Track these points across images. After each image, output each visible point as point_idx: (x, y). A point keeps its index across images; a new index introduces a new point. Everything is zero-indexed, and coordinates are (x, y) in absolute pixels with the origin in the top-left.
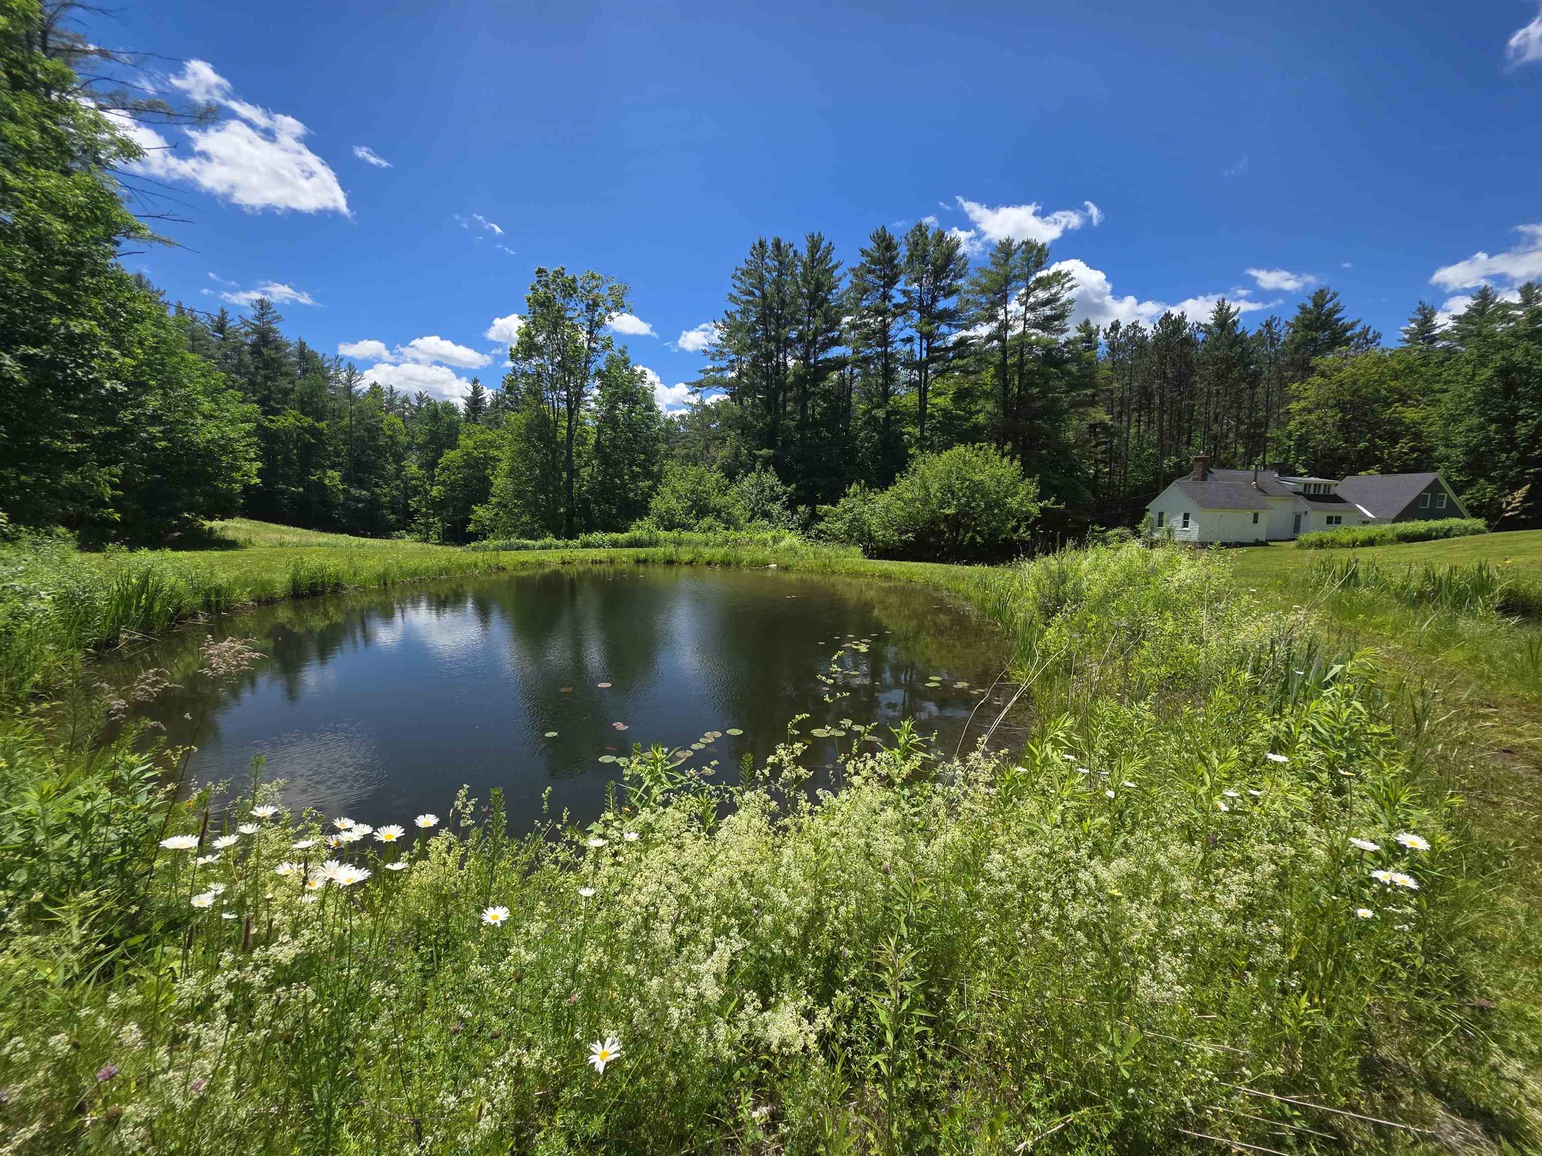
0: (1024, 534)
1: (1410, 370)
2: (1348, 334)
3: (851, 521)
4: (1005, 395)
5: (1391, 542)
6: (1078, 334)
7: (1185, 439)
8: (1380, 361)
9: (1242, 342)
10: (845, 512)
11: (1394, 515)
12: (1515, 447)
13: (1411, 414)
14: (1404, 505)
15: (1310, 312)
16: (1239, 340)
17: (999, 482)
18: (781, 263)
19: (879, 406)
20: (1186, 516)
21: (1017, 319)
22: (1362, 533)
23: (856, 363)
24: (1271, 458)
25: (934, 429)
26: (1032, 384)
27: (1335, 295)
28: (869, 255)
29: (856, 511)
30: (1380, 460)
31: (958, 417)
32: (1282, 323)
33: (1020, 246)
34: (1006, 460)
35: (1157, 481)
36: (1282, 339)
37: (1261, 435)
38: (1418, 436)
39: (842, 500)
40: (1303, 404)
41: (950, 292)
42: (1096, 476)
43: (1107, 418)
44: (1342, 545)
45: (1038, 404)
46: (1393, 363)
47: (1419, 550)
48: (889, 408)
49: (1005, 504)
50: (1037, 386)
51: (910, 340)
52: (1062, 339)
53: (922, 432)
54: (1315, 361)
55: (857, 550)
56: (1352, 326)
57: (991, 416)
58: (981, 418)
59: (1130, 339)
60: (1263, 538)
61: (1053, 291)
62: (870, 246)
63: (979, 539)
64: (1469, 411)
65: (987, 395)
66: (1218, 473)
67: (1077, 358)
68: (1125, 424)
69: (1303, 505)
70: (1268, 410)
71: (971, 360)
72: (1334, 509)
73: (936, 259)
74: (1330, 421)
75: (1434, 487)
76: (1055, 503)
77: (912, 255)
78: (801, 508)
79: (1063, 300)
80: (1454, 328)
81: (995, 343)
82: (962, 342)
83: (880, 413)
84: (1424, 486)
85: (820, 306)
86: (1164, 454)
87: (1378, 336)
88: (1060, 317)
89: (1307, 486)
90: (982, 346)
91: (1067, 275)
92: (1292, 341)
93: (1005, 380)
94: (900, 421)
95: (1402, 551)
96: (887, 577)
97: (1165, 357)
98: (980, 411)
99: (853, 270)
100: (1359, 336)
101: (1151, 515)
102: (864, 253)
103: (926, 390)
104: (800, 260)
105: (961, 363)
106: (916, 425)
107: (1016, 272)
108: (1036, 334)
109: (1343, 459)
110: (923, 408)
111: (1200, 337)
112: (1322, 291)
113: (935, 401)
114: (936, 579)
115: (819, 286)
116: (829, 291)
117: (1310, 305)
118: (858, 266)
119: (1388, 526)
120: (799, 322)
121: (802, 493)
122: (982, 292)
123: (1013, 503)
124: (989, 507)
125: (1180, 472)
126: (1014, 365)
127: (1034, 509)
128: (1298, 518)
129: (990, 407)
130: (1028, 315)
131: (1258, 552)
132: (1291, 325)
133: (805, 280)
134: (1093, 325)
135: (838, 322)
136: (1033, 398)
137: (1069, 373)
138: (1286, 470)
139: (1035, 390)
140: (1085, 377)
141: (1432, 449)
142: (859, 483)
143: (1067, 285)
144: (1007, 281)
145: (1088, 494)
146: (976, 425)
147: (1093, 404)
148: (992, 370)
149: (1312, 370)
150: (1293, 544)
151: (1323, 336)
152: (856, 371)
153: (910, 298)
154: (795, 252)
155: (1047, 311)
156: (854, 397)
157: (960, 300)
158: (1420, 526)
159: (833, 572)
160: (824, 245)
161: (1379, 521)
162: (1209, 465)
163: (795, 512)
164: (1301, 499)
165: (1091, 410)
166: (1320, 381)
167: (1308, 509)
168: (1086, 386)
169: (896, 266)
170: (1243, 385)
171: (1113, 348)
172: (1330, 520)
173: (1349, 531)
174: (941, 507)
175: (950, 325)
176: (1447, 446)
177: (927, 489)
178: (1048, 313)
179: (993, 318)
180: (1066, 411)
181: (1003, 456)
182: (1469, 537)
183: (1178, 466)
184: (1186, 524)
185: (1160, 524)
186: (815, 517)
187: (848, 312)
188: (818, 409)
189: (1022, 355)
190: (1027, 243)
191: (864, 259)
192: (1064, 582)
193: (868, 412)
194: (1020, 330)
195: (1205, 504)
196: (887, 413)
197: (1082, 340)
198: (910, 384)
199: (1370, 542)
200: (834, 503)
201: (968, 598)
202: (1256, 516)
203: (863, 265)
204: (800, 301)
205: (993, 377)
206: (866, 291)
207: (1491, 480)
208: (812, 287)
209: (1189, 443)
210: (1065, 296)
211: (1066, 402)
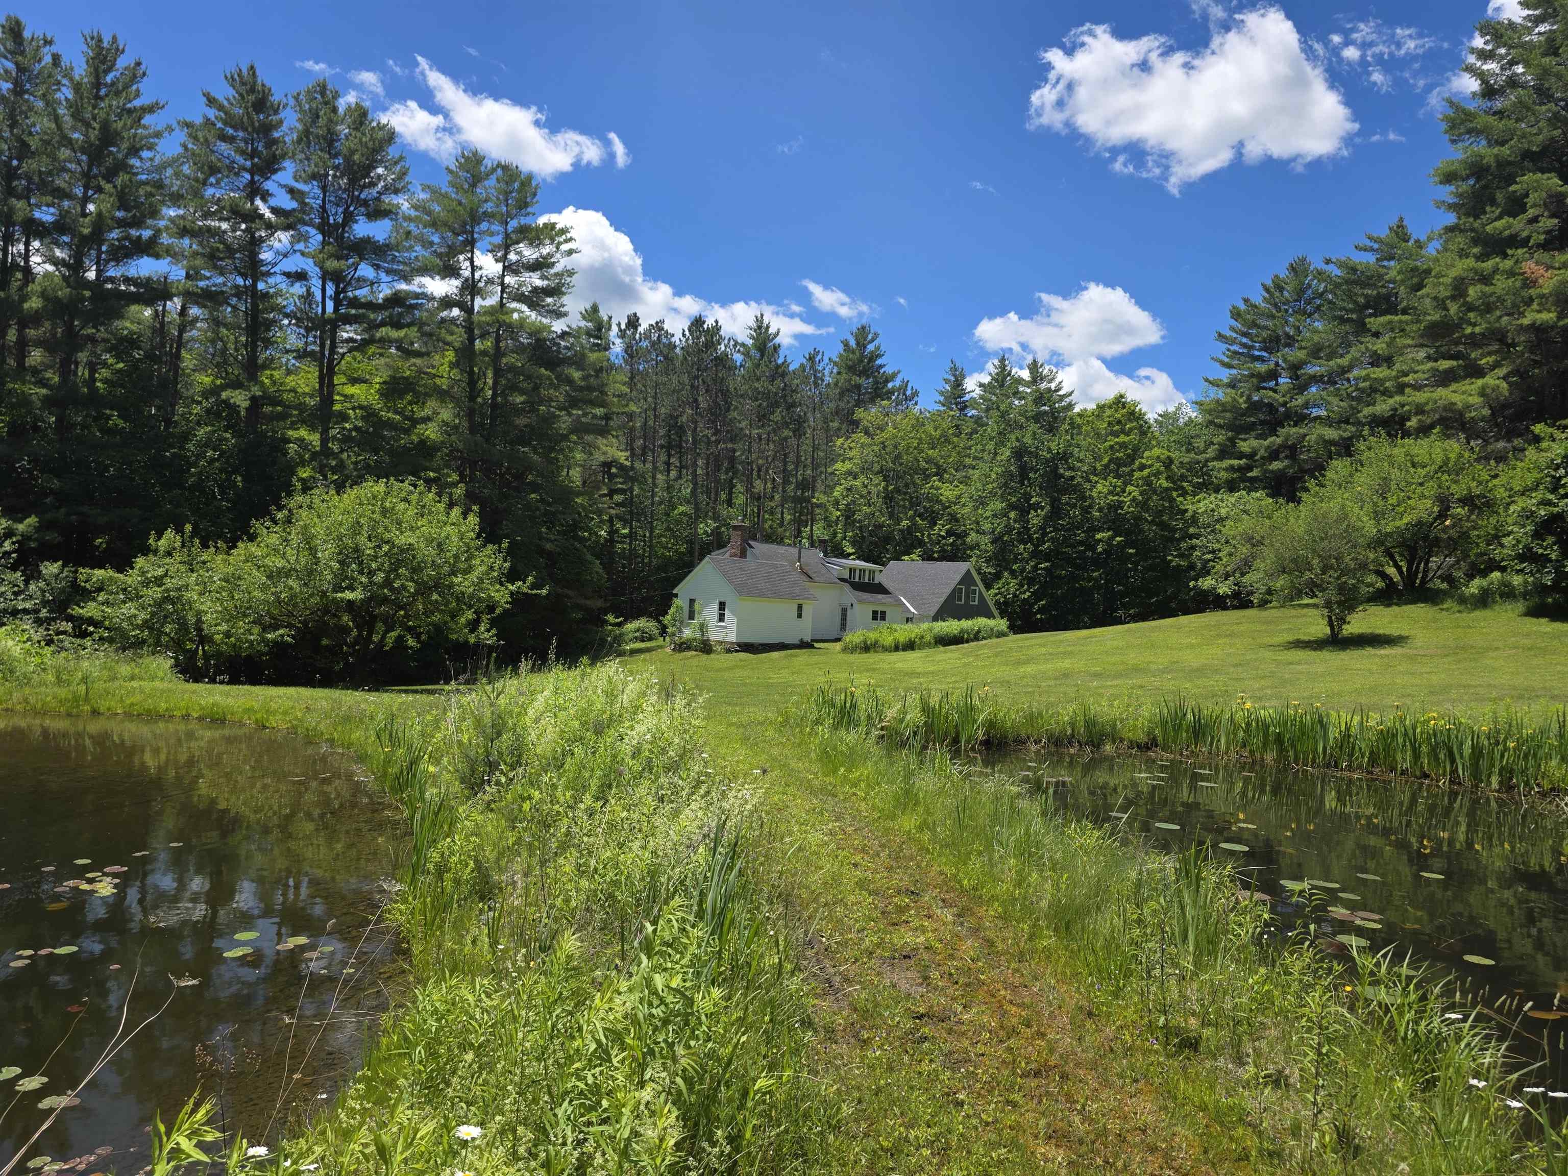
0: (486, 635)
1: (945, 439)
2: (890, 385)
3: (159, 604)
4: (472, 398)
5: (929, 645)
6: (583, 324)
7: (723, 496)
8: (919, 424)
9: (783, 375)
10: (147, 583)
11: (932, 614)
12: (1030, 539)
13: (947, 492)
14: (943, 599)
15: (853, 352)
16: (780, 372)
17: (440, 547)
18: (21, 69)
19: (236, 385)
20: (722, 606)
21: (490, 281)
22: (905, 632)
23: (190, 297)
24: (819, 531)
25: (346, 440)
26: (514, 388)
27: (876, 335)
28: (221, 108)
29: (169, 583)
30: (921, 543)
31: (390, 425)
32: (826, 360)
33: (494, 170)
34: (456, 512)
35: (691, 552)
36: (827, 379)
37: (808, 500)
38: (954, 518)
39: (140, 562)
40: (848, 466)
41: (377, 213)
42: (611, 541)
43: (622, 457)
44: (886, 649)
45: (521, 421)
46: (930, 428)
47: (952, 654)
48: (256, 391)
49: (451, 586)
50: (522, 392)
51: (301, 276)
52: (558, 326)
53: (324, 441)
54: (859, 413)
55: (163, 664)
56: (893, 377)
57: (449, 429)
58: (431, 432)
59: (653, 344)
60: (808, 638)
61: (545, 250)
62: (225, 93)
63: (411, 642)
64: (993, 494)
65: (443, 395)
66: (760, 548)
67: (579, 361)
68: (649, 466)
69: (849, 595)
70: (815, 467)
71: (413, 332)
72: (878, 602)
73: (353, 152)
74: (874, 490)
75: (967, 579)
76: (533, 587)
77: (307, 133)
78: (50, 569)
79: (558, 268)
80: (981, 397)
81: (456, 312)
82: (396, 300)
83: (240, 399)
84: (958, 578)
85: (109, 176)
86: (699, 515)
87: (915, 394)
88: (555, 291)
89: (852, 571)
90: (432, 313)
91: (563, 231)
92: (836, 384)
93: (471, 373)
94: (283, 417)
95: (939, 657)
96: (216, 719)
97: (697, 377)
98: (426, 420)
99: (188, 125)
100: (899, 389)
101: (680, 602)
102: (211, 101)
103: (331, 372)
104: (68, 74)
105: (395, 334)
106: (312, 428)
107: (489, 207)
108: (521, 311)
109: (888, 539)
110: (327, 399)
111: (738, 358)
112: (863, 328)
113: (350, 390)
114: (311, 721)
115: (108, 136)
116: (134, 151)
117: (853, 343)
118: (198, 120)
119: (925, 625)
120: (61, 194)
121: (52, 537)
122: (434, 224)
123: (463, 583)
124: (424, 589)
125: (718, 542)
126: (484, 353)
127: (501, 595)
128: (844, 612)
129: (446, 414)
130: (508, 280)
131: (802, 656)
132: (835, 364)
133: (77, 115)
134: (604, 315)
135: (154, 213)
136: (517, 411)
137: (570, 381)
138: (834, 550)
139: (519, 399)
140: (590, 388)
141: (966, 535)
142: (179, 530)
143: (565, 247)
144: (475, 217)
145: (597, 566)
146: (423, 442)
147: (603, 432)
148: (450, 355)
149: (855, 424)
150: (838, 646)
151: (866, 383)
152: (194, 311)
153: (303, 204)
154: (56, 59)
155: (536, 280)
156: (188, 361)
157: (396, 229)
158: (952, 626)
159: (95, 713)
160: (123, 62)
161: (922, 619)
162: (750, 535)
163: (32, 575)
164: (847, 587)
165: (601, 441)
166: (865, 439)
167: (854, 601)
168: (593, 403)
169: (275, 142)
170: (786, 433)
171: (631, 352)
172: (875, 616)
173: (892, 631)
174: (338, 588)
175: (377, 267)
176: (978, 532)
177: (313, 551)
178: (539, 283)
179: (450, 271)
180: (565, 437)
181: (451, 505)
182: (995, 640)
183: (716, 532)
184: (721, 618)
185: (691, 617)
186: (77, 593)
187: (176, 199)
188: (104, 373)
189: (498, 340)
190: (505, 168)
191: (212, 113)
192: (499, 734)
193: (214, 391)
194: (492, 301)
195: (745, 590)
196: (253, 399)
197: (589, 334)
198: (301, 355)
199: (910, 646)
200: (123, 564)
201: (362, 758)
202: (800, 608)
203: (208, 123)
204: (64, 153)
205: (452, 365)
206: (213, 170)
207: (1013, 573)
208: (93, 135)
209: (730, 503)
210: (562, 264)
211: (564, 422)
